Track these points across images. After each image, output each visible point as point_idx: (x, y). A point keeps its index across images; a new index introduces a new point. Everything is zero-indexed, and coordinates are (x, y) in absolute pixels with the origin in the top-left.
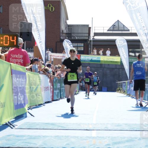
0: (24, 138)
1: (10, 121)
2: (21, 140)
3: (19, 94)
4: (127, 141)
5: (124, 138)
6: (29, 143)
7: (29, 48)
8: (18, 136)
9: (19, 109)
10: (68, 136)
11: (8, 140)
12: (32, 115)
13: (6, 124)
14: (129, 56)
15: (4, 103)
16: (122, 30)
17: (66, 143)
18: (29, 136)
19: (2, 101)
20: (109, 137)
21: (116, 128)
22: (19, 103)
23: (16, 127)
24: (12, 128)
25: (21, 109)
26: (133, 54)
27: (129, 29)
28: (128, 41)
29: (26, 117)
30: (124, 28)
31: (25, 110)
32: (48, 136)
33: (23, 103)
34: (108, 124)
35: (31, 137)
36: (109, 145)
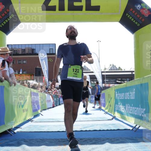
0: (38, 127)
1: (31, 118)
2: (36, 128)
3: (35, 104)
4: (91, 126)
5: (89, 125)
6: (40, 129)
7: (40, 81)
8: (35, 126)
9: (35, 112)
10: (61, 125)
11: (30, 128)
12: (42, 115)
13: (29, 120)
14: (91, 83)
15: (27, 109)
16: (87, 70)
17: (59, 129)
18: (40, 125)
19: (26, 108)
20: (82, 125)
21: (85, 120)
22: (35, 109)
23: (34, 121)
24: (32, 122)
25: (36, 112)
26: (93, 82)
27: (90, 69)
28: (90, 76)
29: (39, 116)
30: (88, 69)
31: (38, 112)
32: (50, 126)
33: (37, 108)
34: (81, 118)
35: (42, 126)
36: (81, 129)
